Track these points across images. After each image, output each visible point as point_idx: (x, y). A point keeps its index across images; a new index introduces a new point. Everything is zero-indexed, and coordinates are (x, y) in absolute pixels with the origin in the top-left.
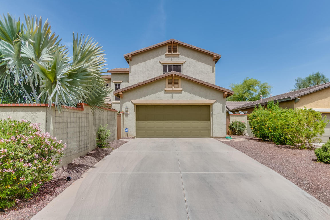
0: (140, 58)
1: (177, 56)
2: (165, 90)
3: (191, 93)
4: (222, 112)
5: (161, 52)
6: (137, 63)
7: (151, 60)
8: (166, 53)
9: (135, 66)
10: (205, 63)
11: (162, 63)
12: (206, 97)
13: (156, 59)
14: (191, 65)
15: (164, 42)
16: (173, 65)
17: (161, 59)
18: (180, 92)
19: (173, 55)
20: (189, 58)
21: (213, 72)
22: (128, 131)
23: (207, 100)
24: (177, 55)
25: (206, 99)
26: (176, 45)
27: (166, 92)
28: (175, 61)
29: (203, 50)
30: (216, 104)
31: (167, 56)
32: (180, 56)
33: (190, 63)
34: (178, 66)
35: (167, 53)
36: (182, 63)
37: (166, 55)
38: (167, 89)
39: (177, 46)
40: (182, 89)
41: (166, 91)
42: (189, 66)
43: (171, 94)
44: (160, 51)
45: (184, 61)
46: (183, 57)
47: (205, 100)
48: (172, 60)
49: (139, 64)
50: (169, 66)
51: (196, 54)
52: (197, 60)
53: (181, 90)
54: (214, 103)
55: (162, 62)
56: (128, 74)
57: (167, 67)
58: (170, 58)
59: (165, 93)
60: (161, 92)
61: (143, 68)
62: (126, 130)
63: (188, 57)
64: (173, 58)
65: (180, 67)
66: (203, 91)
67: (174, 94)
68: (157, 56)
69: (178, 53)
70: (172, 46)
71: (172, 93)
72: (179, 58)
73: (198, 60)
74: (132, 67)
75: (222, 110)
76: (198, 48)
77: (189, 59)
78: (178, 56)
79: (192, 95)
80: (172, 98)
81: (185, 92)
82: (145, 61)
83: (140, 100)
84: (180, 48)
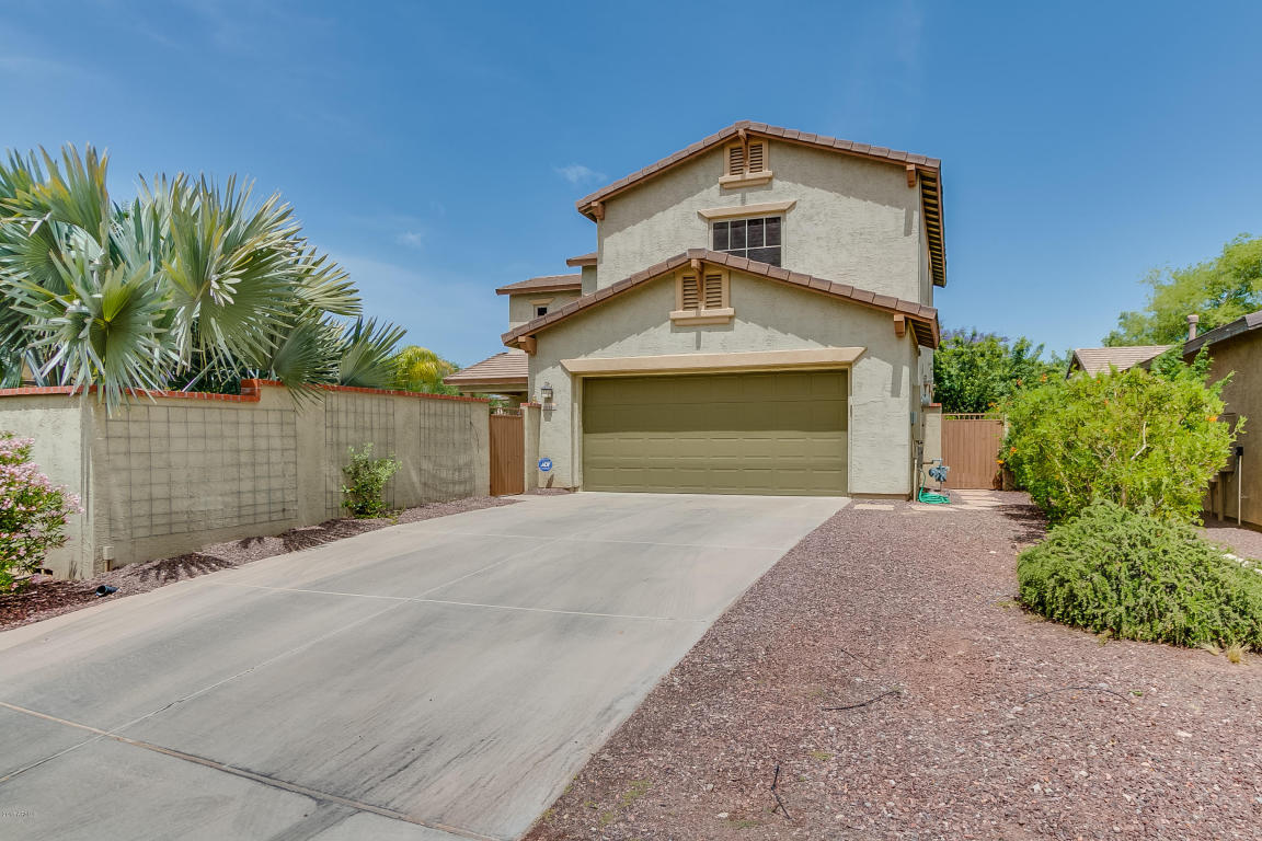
0: (631, 205)
1: (764, 184)
2: (674, 320)
3: (766, 327)
4: (889, 394)
5: (707, 176)
6: (621, 228)
7: (670, 212)
8: (722, 179)
9: (617, 236)
10: (876, 201)
11: (709, 219)
12: (824, 340)
13: (685, 203)
14: (818, 214)
15: (714, 137)
16: (750, 222)
17: (706, 202)
18: (726, 323)
19: (750, 183)
20: (809, 186)
21: (908, 232)
22: (551, 466)
23: (831, 348)
24: (762, 182)
25: (827, 346)
26: (758, 143)
27: (679, 325)
28: (758, 203)
29: (864, 146)
30: (864, 363)
31: (727, 188)
32: (777, 183)
33: (812, 207)
34: (769, 221)
35: (728, 177)
36: (784, 211)
37: (722, 184)
38: (680, 313)
39: (765, 147)
40: (732, 313)
41: (677, 323)
42: (810, 219)
43: (694, 334)
44: (700, 172)
45: (792, 200)
46: (788, 184)
47: (821, 348)
48: (743, 201)
49: (629, 229)
50: (736, 225)
51: (837, 169)
52: (842, 193)
53: (731, 317)
54: (857, 359)
55: (708, 211)
56: (595, 268)
57: (728, 232)
58: (739, 195)
59: (672, 331)
60: (660, 327)
61: (642, 242)
62: (544, 465)
63: (805, 184)
64: (748, 195)
65: (774, 225)
66: (813, 313)
67: (703, 333)
68: (691, 194)
69: (766, 172)
70: (745, 146)
71: (698, 328)
72: (772, 192)
73: (847, 192)
74: (606, 240)
75: (889, 387)
76: (841, 142)
77: (810, 189)
78: (766, 183)
79: (772, 332)
80: (698, 347)
81: (746, 321)
82: (650, 215)
83: (590, 358)
84: (774, 149)
